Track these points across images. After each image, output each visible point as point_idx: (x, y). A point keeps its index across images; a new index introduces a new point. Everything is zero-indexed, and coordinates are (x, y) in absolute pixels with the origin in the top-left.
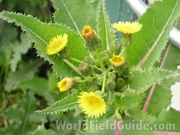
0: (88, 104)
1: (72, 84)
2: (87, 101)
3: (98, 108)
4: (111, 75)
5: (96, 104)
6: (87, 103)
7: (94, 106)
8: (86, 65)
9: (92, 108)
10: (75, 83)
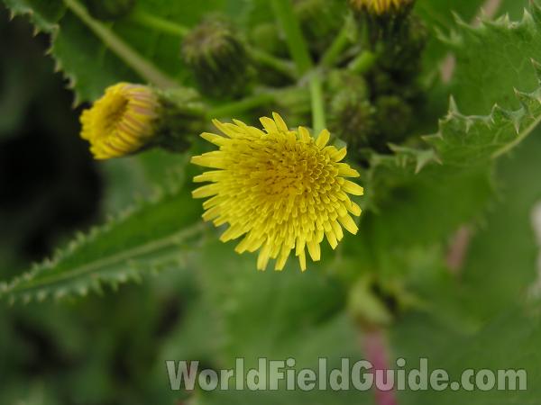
0: (252, 197)
1: (155, 116)
2: (245, 182)
3: (312, 211)
4: (346, 80)
5: (301, 188)
6: (249, 192)
7: (291, 205)
8: (218, 34)
9: (276, 217)
10: (170, 112)
